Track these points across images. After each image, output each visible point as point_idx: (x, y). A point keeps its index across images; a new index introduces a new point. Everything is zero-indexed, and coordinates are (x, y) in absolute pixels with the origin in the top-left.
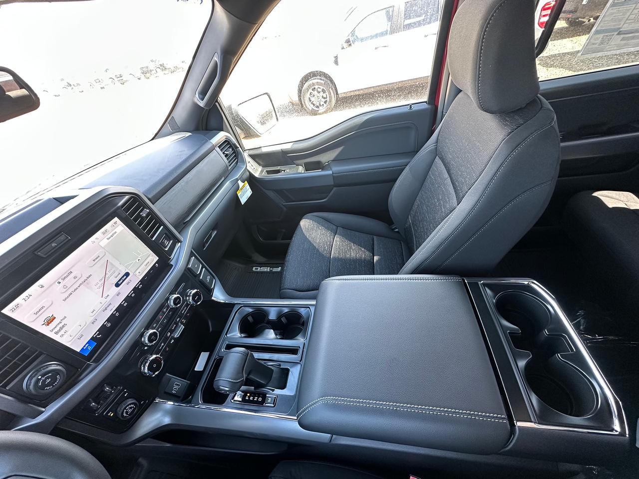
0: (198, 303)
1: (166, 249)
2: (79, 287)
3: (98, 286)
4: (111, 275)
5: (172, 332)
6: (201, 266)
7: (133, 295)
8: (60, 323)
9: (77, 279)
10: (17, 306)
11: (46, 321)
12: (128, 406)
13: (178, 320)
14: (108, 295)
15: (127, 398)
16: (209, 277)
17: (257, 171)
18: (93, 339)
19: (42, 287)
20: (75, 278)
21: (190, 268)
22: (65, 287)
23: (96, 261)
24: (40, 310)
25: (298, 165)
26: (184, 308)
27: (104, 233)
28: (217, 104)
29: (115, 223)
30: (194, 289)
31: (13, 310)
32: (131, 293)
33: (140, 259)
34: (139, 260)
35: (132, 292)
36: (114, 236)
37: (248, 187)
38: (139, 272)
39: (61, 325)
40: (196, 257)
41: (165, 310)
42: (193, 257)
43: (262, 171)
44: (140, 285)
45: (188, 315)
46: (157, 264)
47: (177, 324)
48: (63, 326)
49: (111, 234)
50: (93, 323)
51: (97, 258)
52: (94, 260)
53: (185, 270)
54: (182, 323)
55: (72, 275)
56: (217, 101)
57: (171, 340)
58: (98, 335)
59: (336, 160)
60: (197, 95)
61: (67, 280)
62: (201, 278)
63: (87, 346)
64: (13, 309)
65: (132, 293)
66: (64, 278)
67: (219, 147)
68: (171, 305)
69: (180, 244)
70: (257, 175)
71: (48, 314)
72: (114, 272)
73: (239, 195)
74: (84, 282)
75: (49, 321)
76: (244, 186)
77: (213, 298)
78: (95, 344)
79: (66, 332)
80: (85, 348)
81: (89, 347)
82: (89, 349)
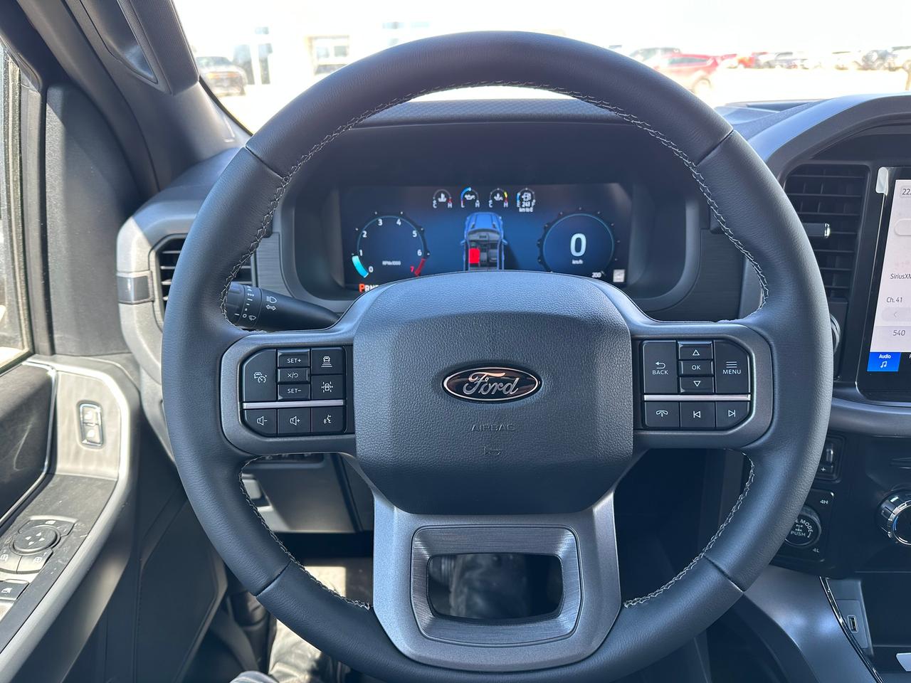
18: (905, 357)
63: (887, 356)
78: (895, 369)
79: (900, 299)
80: (881, 356)
81: (885, 364)
82: (882, 367)
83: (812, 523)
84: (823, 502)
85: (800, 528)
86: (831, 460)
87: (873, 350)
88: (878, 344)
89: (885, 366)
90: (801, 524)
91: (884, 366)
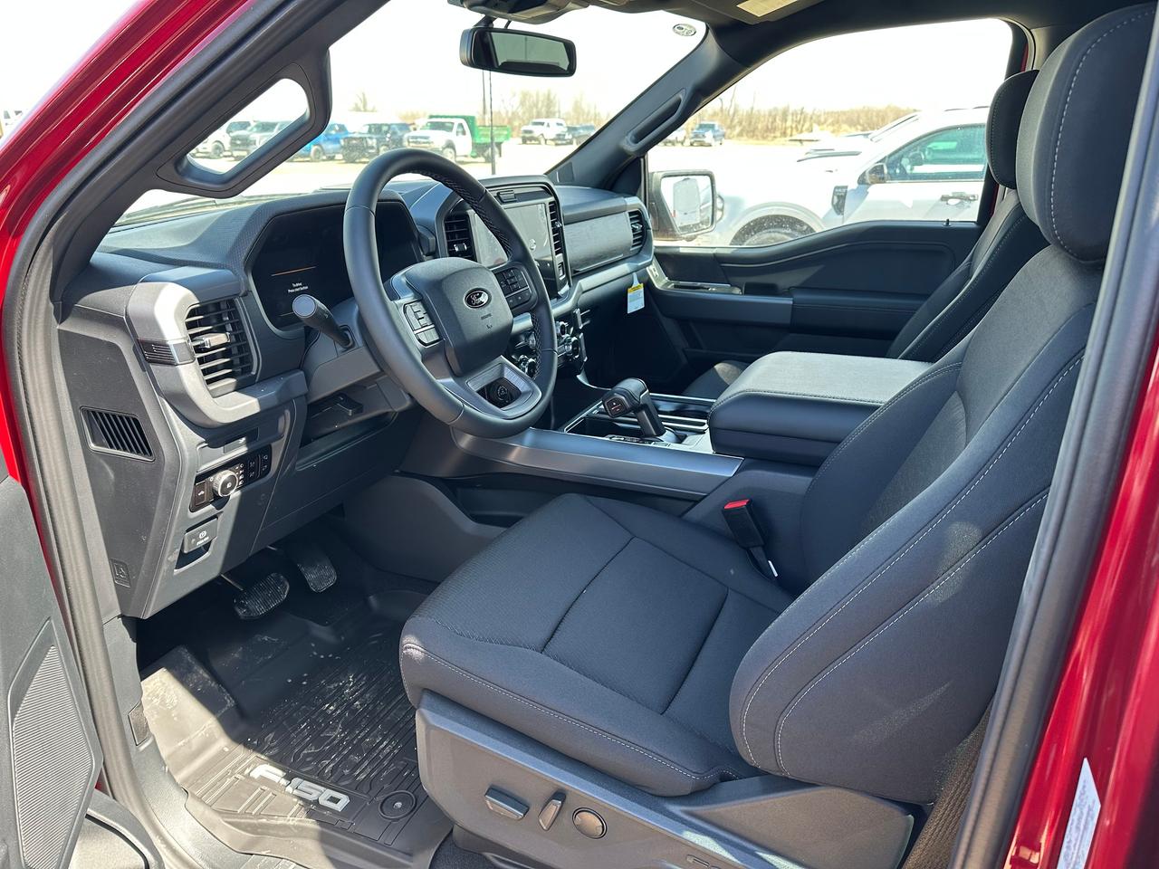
17: (660, 281)
25: (733, 285)
28: (642, 160)
37: (642, 294)
43: (667, 284)
56: (644, 157)
59: (803, 288)
60: (630, 135)
67: (631, 214)
70: (658, 285)
73: (629, 294)
76: (638, 288)
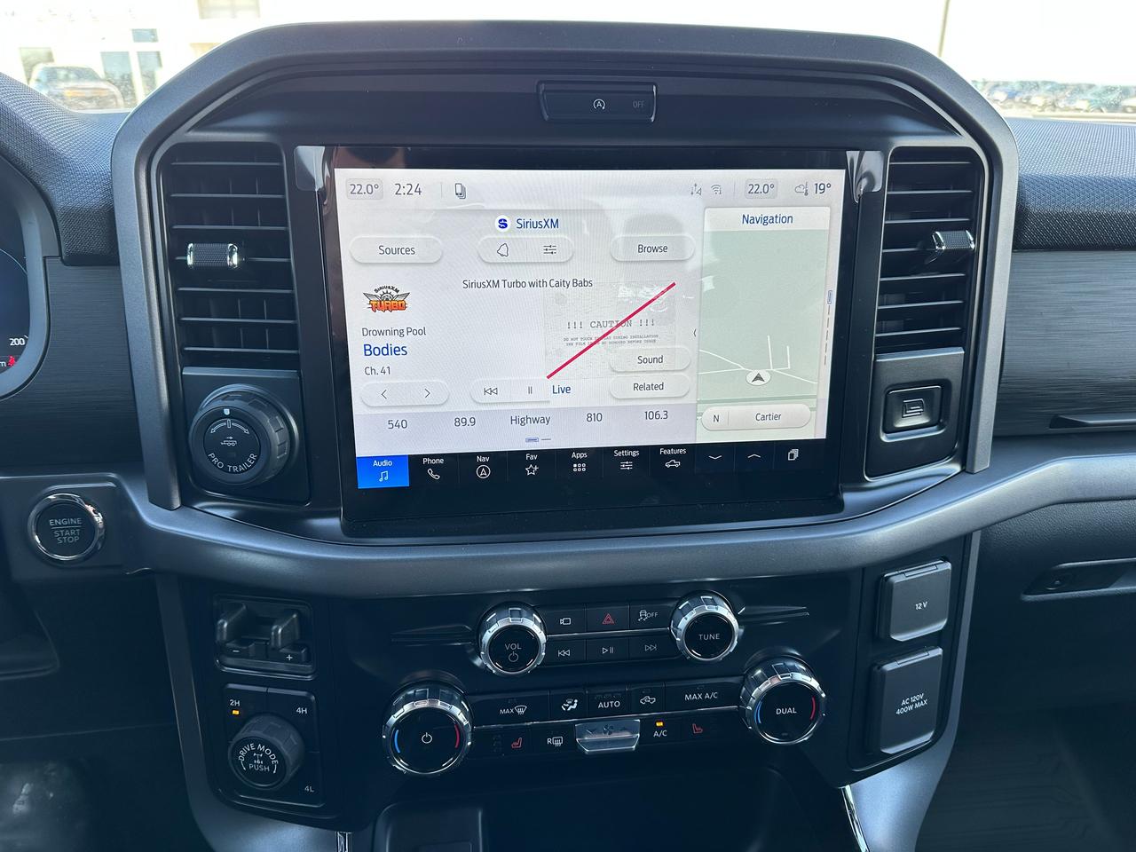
0: (769, 738)
1: (884, 438)
2: (532, 285)
3: (572, 333)
4: (636, 339)
5: (588, 710)
6: (941, 625)
7: (626, 466)
8: (401, 333)
9: (549, 258)
10: (372, 188)
11: (381, 292)
12: (268, 745)
13: (647, 699)
14: (568, 390)
15: (295, 722)
16: (918, 701)
18: (416, 462)
19: (461, 195)
20: (550, 250)
21: (891, 585)
22: (503, 250)
23: (646, 256)
24: (398, 250)
26: (709, 688)
27: (753, 190)
29: (822, 188)
30: (812, 672)
31: (355, 190)
32: (628, 453)
33: (766, 376)
34: (758, 378)
35: (634, 454)
36: (770, 227)
38: (716, 418)
39: (395, 341)
40: (959, 575)
41: (644, 615)
42: (948, 566)
44: (677, 457)
45: (697, 730)
46: (795, 452)
47: (630, 706)
48: (396, 351)
49: (769, 212)
50: (458, 422)
51: (655, 250)
52: (641, 249)
53: (864, 570)
54: (647, 727)
55: (548, 235)
57: (555, 730)
58: (436, 468)
61: (528, 233)
62: (889, 667)
63: (386, 463)
64: (358, 188)
65: (629, 458)
66: (525, 225)
68: (676, 625)
69: (957, 468)
71: (400, 280)
72: (652, 339)
74: (558, 284)
75: (388, 302)
77: (848, 788)
78: (404, 481)
79: (387, 371)
80: (376, 463)
81: (384, 475)
82: (381, 480)
83: (275, 750)
84: (300, 710)
85: (260, 760)
86: (280, 643)
87: (360, 453)
88: (367, 444)
89: (386, 478)
90: (259, 752)
91: (384, 480)
